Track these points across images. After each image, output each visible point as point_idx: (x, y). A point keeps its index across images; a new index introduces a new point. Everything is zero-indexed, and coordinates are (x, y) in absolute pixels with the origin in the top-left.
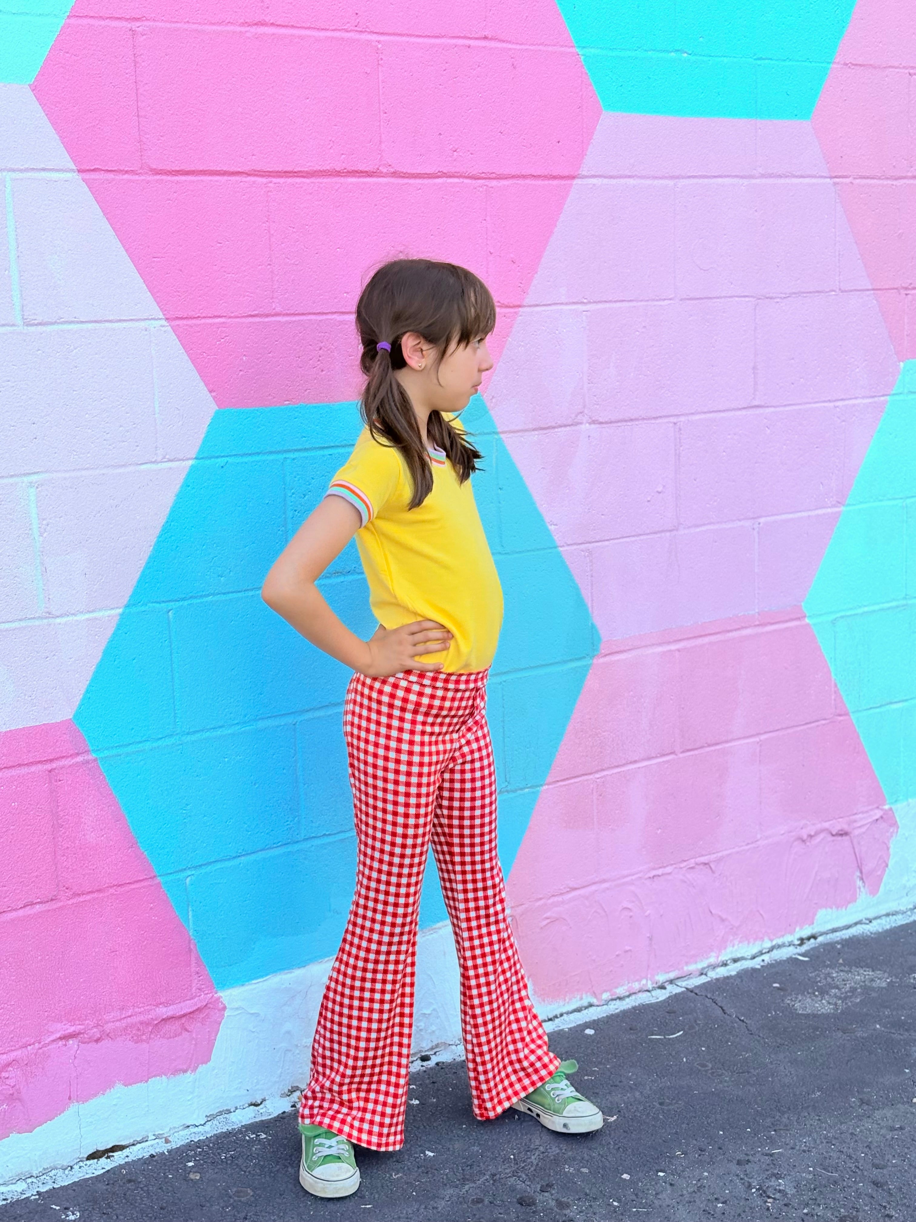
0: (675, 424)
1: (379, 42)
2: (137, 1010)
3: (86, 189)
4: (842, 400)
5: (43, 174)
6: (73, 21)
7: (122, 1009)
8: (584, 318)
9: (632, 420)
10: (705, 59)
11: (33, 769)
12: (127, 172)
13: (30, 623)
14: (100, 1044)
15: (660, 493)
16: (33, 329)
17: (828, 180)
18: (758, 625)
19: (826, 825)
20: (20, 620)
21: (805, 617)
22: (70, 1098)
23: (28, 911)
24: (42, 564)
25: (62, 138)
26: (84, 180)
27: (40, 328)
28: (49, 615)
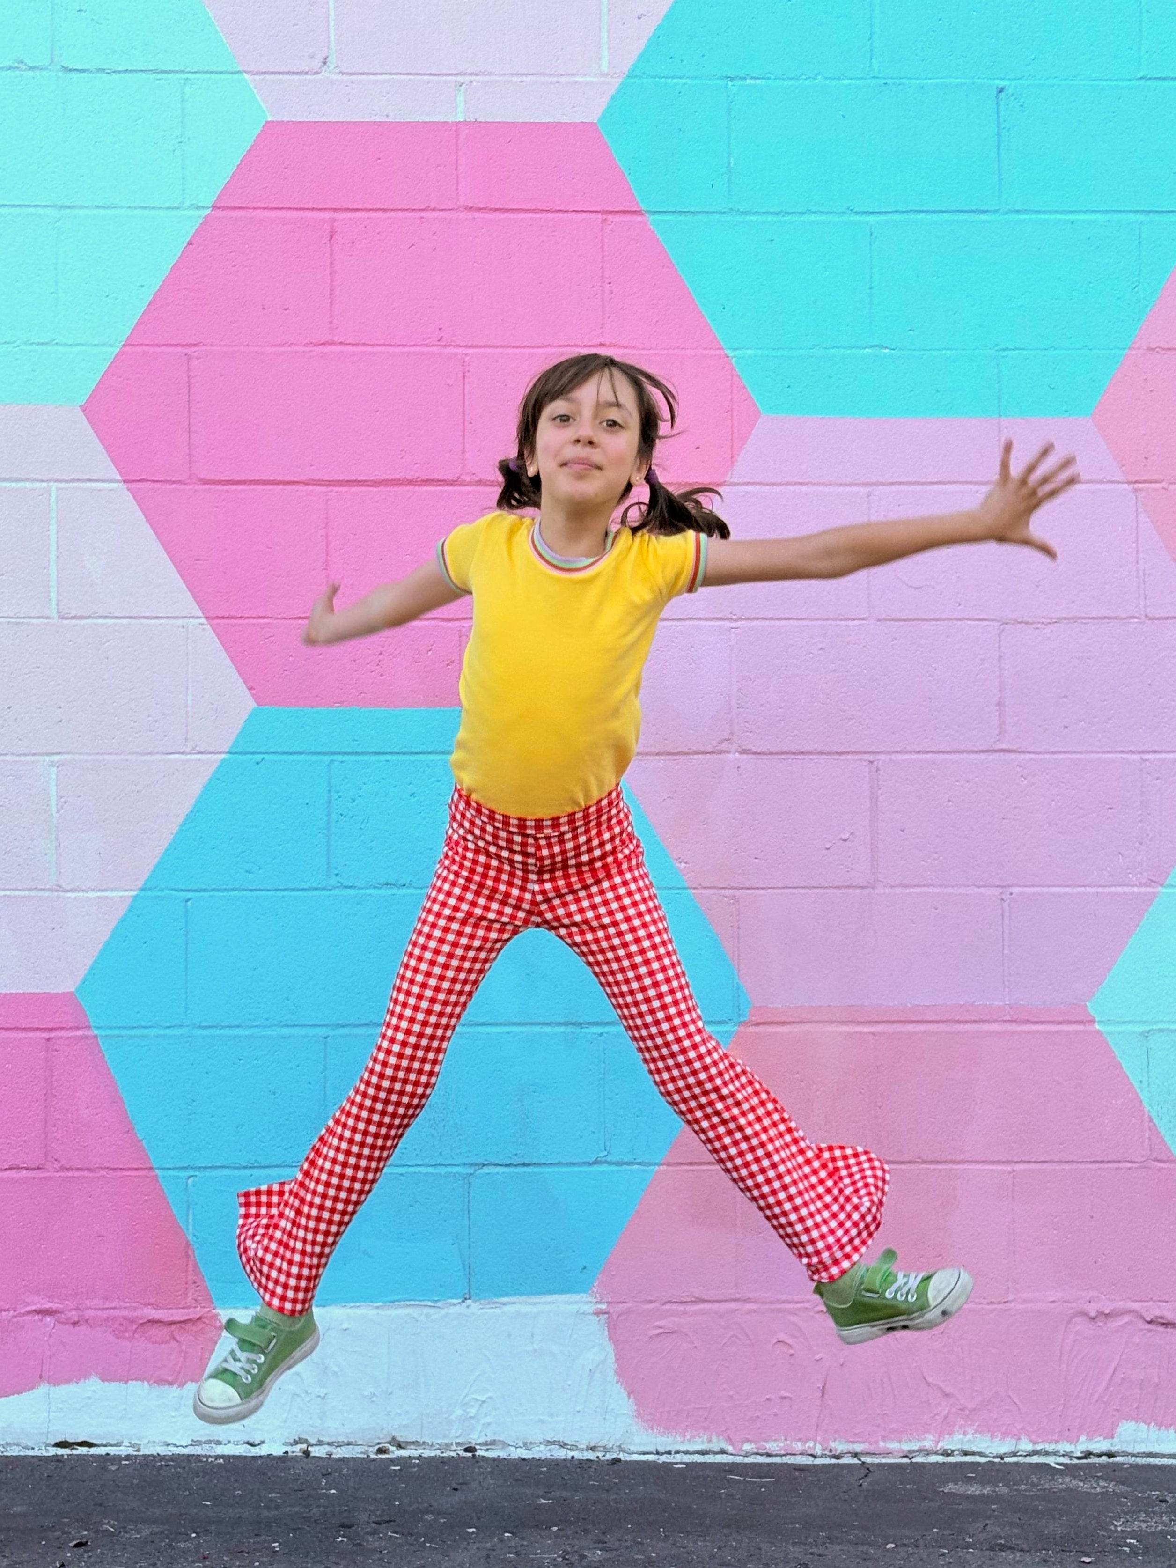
0: (871, 762)
1: (466, 355)
2: (122, 1304)
3: (131, 497)
4: (1155, 752)
5: (89, 484)
6: (128, 348)
7: (106, 1298)
8: (733, 635)
9: (802, 753)
10: (917, 353)
11: (31, 1034)
12: (174, 482)
13: (40, 893)
14: (77, 1328)
15: (845, 841)
16: (65, 622)
17: (1125, 486)
18: (1009, 1021)
19: (1136, 1306)
20: (30, 890)
21: (1093, 1021)
22: (41, 1377)
23: (13, 1174)
24: (57, 839)
25: (109, 452)
26: (128, 490)
27: (74, 621)
28: (60, 888)
